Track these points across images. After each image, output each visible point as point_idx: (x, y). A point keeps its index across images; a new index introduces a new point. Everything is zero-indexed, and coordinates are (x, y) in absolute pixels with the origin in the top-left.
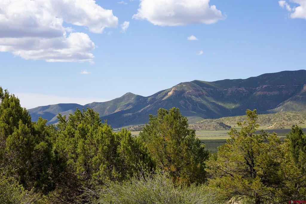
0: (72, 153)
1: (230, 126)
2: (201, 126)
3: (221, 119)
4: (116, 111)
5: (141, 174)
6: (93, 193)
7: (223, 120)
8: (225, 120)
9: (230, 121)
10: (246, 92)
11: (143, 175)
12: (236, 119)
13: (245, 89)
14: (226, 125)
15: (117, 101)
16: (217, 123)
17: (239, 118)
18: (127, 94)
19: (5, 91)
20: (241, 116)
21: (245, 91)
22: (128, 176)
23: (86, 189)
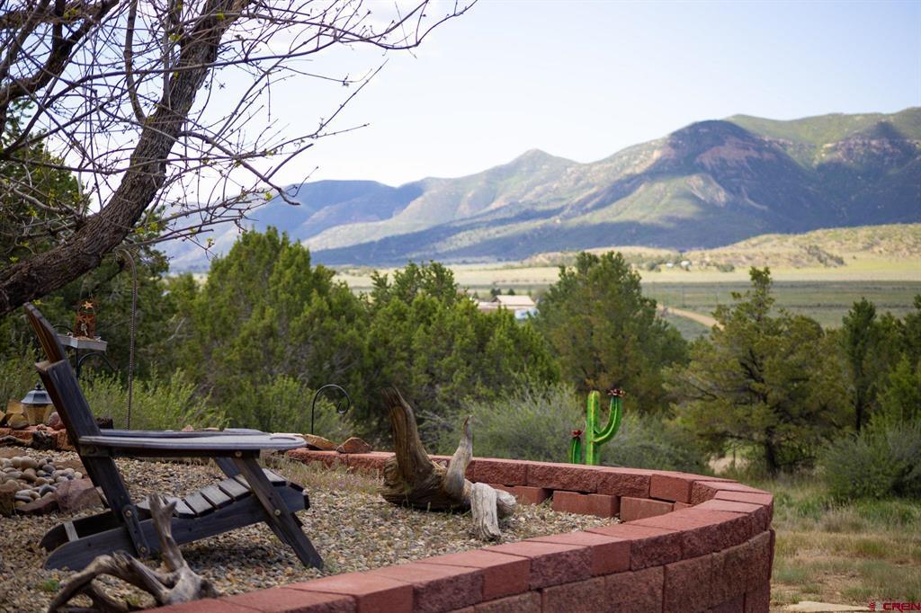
0: (403, 350)
1: (839, 256)
2: (751, 256)
3: (813, 234)
4: (494, 206)
5: (527, 391)
6: (443, 421)
7: (818, 238)
8: (826, 239)
9: (841, 242)
10: (893, 154)
11: (531, 391)
12: (859, 235)
13: (890, 143)
14: (828, 254)
15: (499, 174)
16: (801, 247)
17: (870, 232)
18: (528, 155)
19: (283, 234)
20: (874, 228)
21: (891, 150)
22: (504, 393)
23: (431, 414)
